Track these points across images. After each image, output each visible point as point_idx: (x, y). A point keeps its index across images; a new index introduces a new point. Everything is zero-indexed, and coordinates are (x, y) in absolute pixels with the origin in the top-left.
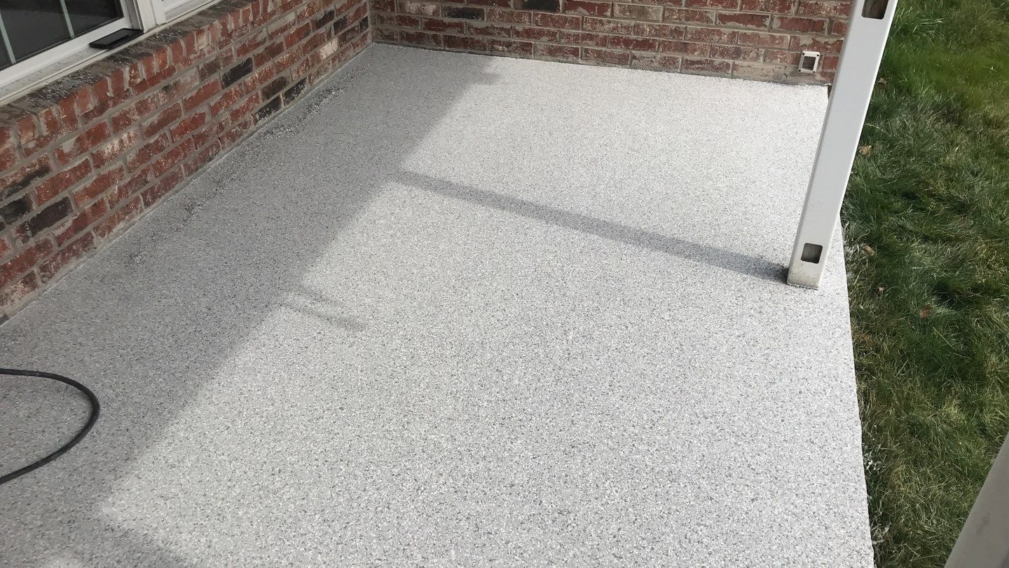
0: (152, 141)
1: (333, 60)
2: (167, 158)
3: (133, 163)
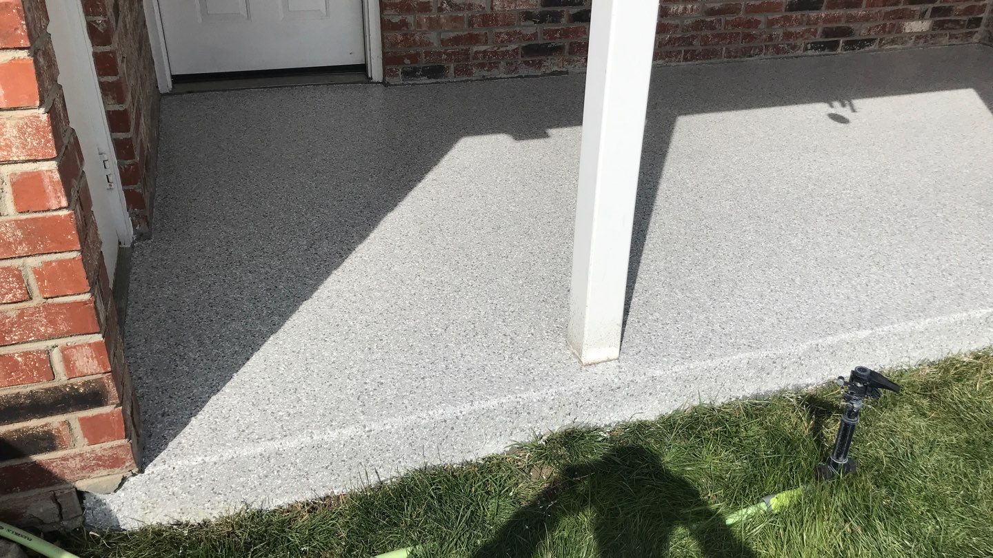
0: (709, 19)
1: (918, 38)
2: (714, 36)
3: (688, 26)
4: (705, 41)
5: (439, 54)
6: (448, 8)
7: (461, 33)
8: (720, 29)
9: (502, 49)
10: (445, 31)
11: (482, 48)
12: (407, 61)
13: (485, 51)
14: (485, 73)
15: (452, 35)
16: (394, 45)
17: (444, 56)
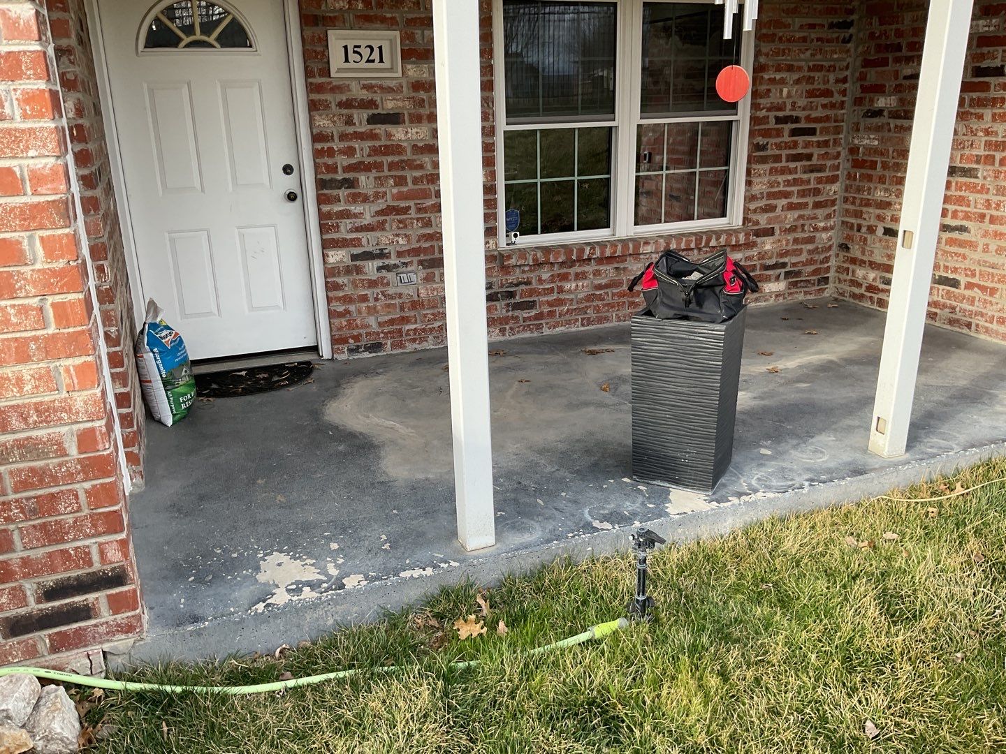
0: (598, 293)
1: (777, 296)
2: (604, 306)
3: (581, 299)
4: (597, 309)
5: (378, 334)
6: (383, 298)
7: (393, 317)
8: (609, 300)
9: (429, 326)
10: (381, 316)
11: (413, 327)
12: (351, 341)
13: (415, 329)
14: (417, 346)
15: (387, 318)
16: (340, 329)
17: (382, 335)
